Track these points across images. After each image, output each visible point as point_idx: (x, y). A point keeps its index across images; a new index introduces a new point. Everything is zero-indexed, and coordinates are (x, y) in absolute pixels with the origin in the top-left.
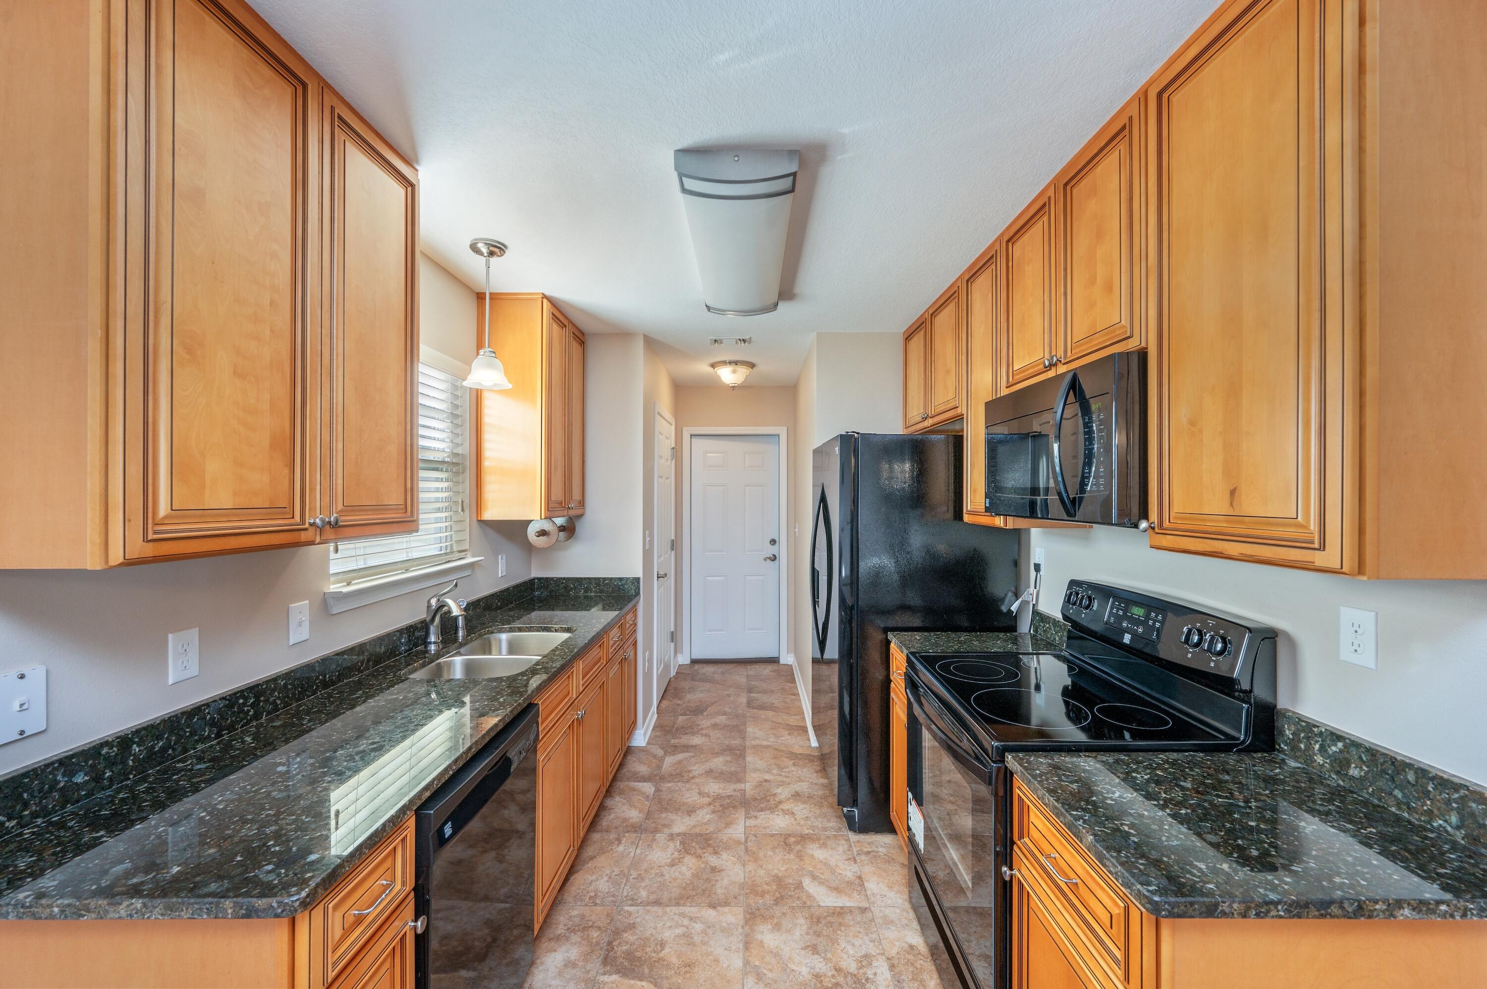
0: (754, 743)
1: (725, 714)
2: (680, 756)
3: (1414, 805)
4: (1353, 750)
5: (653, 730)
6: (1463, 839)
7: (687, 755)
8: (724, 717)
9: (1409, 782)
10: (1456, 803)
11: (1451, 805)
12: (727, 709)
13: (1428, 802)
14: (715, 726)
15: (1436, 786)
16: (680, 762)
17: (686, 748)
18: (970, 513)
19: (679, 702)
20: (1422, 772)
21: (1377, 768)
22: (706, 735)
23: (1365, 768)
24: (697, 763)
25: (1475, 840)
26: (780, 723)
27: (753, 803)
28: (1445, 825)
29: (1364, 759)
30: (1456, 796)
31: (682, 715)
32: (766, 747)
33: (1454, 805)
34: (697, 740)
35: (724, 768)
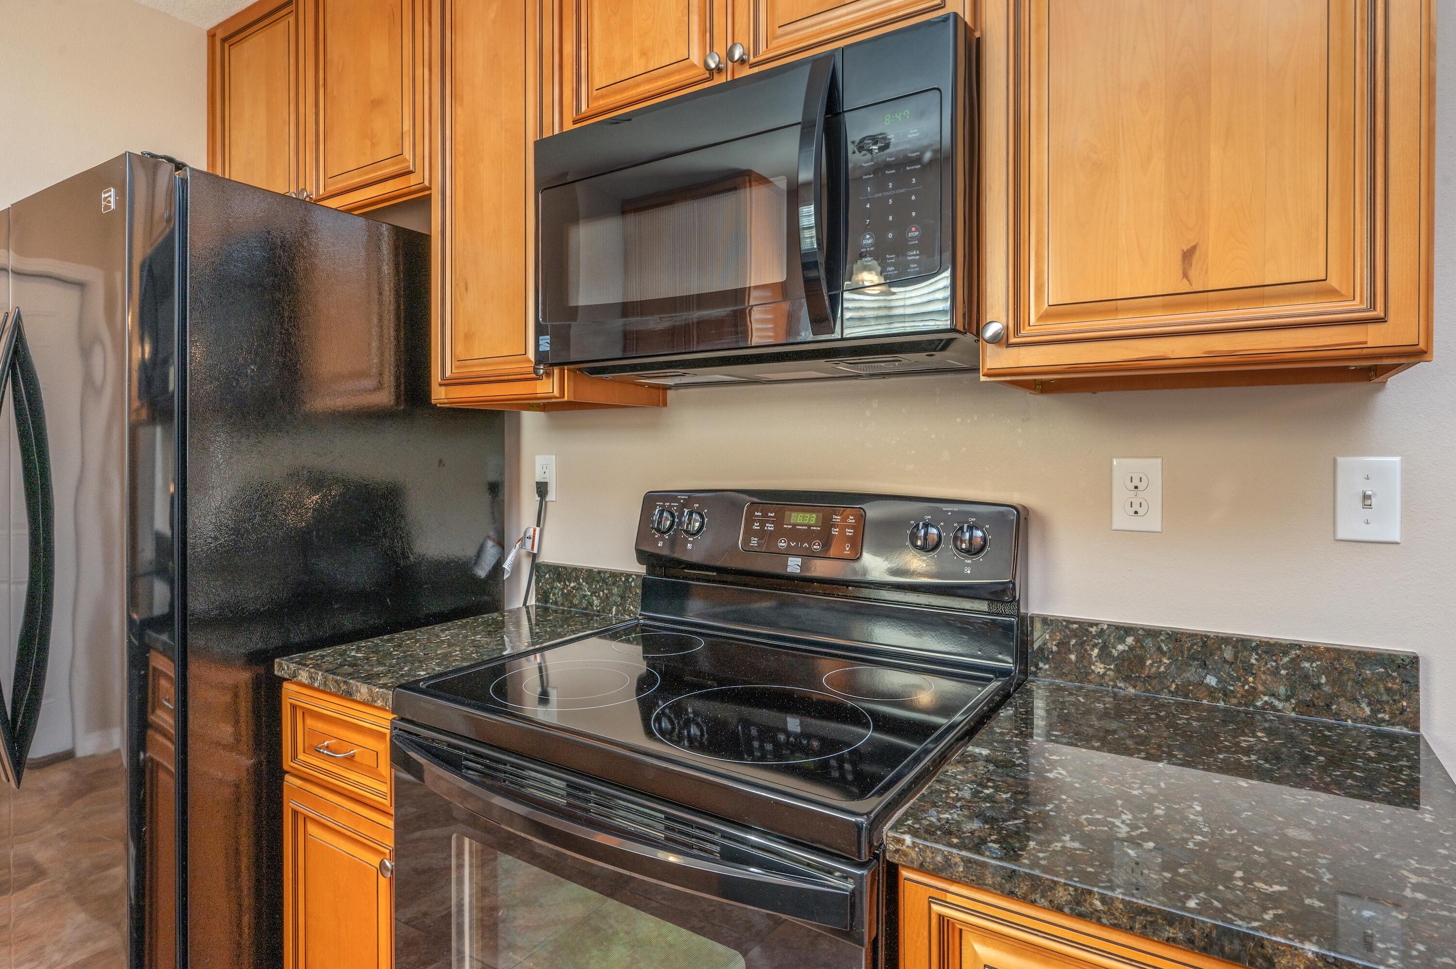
3: (1232, 688)
4: (1149, 642)
6: (1294, 710)
9: (1225, 661)
10: (1284, 669)
11: (1279, 673)
13: (1251, 679)
15: (1260, 656)
18: (447, 383)
20: (1242, 644)
21: (1183, 657)
23: (1166, 661)
25: (1309, 706)
28: (1273, 700)
29: (1165, 649)
30: (1286, 660)
33: (1283, 672)
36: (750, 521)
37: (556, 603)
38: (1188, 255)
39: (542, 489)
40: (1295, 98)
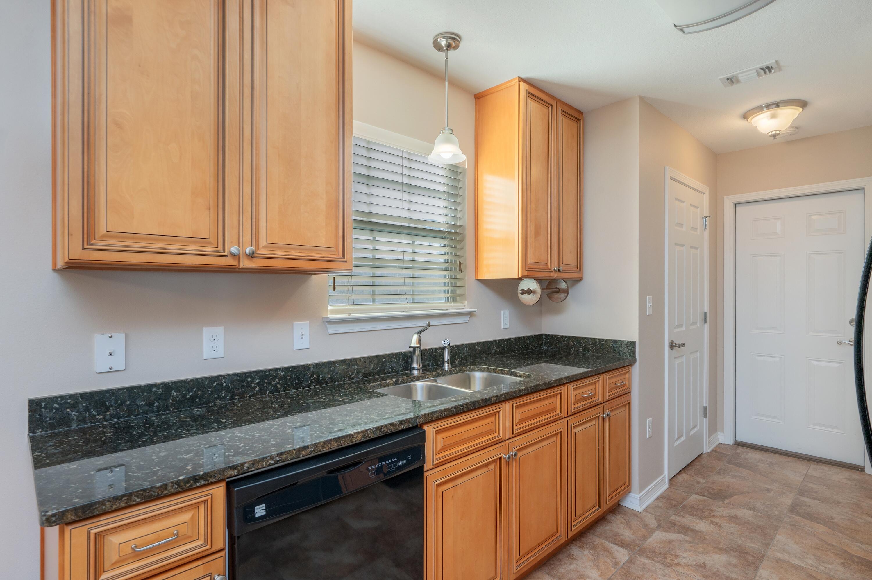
0: (780, 556)
1: (753, 509)
2: (674, 536)
5: (657, 499)
7: (682, 537)
8: (751, 512)
12: (759, 505)
14: (733, 518)
16: (670, 542)
17: (685, 530)
19: (701, 480)
22: (716, 524)
24: (689, 550)
26: (833, 546)
31: (697, 494)
32: (796, 567)
34: (702, 526)
35: (722, 569)
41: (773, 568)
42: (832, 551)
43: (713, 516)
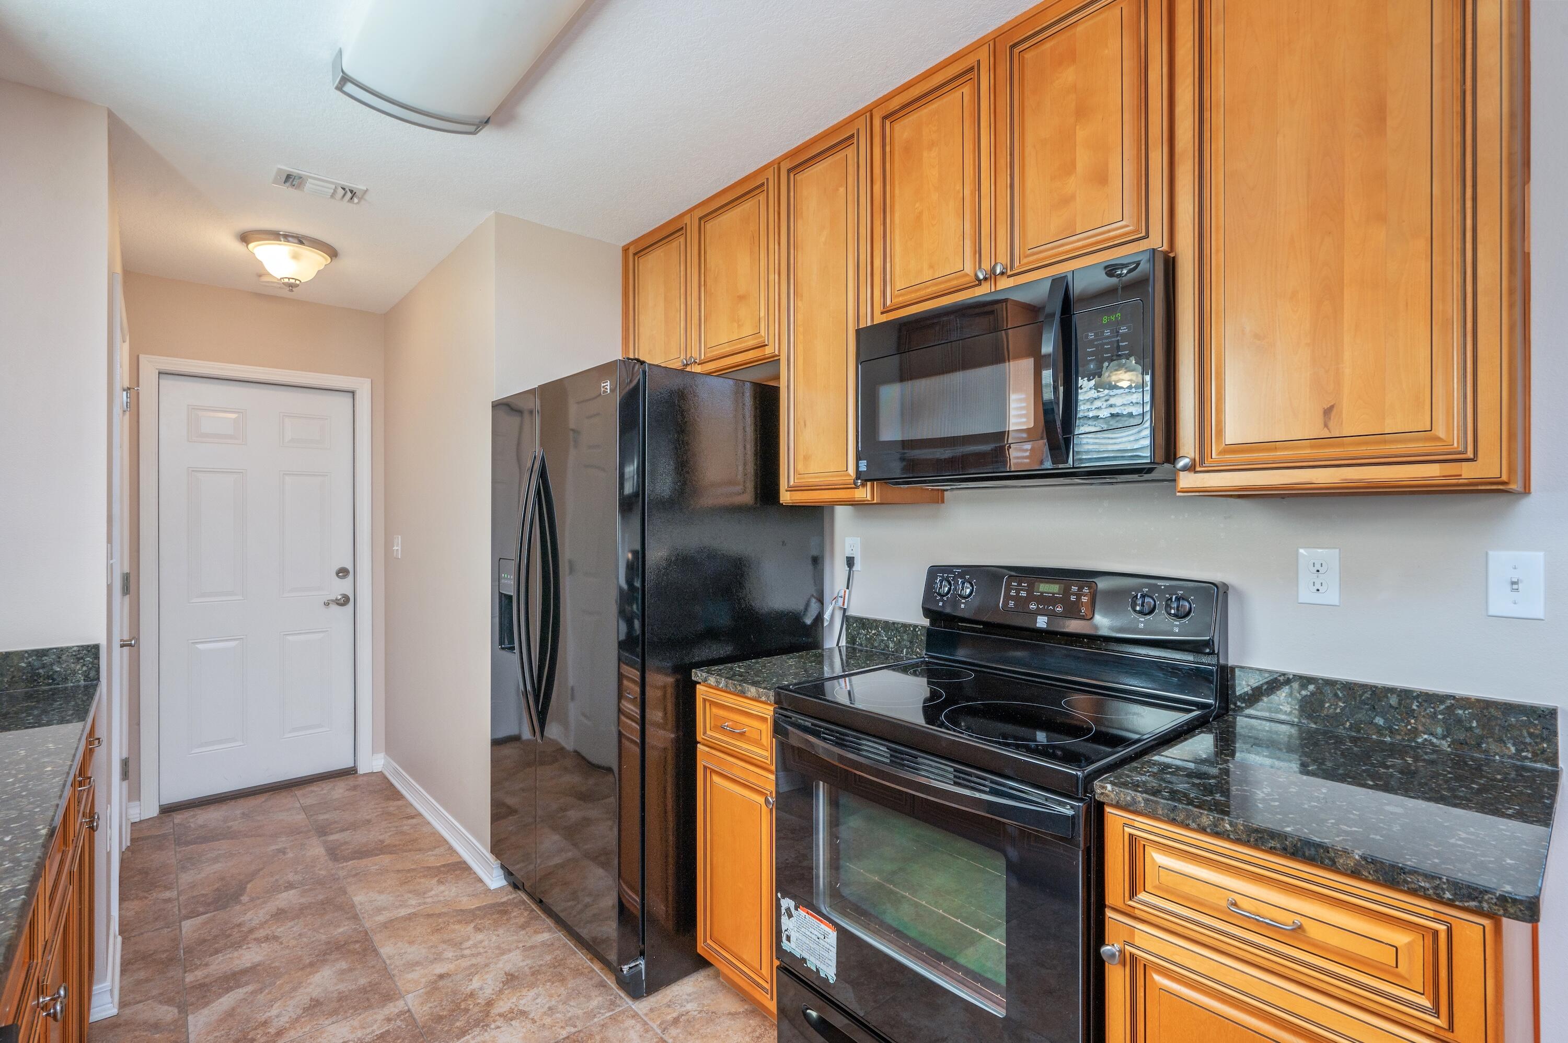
0: (381, 918)
1: (290, 886)
2: (226, 1002)
3: (1397, 727)
4: (1328, 690)
5: (123, 972)
6: (1449, 746)
7: (240, 993)
8: (292, 892)
9: (1391, 706)
10: (1441, 714)
11: (1436, 717)
12: (291, 877)
13: (1413, 721)
14: (280, 915)
15: (1420, 703)
16: (231, 1014)
17: (231, 980)
18: (791, 489)
19: (167, 894)
20: (1405, 695)
21: (1355, 701)
22: (267, 939)
23: (1341, 704)
24: (275, 1000)
25: (1462, 744)
26: (414, 870)
27: (439, 1027)
28: (1431, 738)
29: (1341, 695)
30: (1442, 707)
31: (187, 917)
32: (410, 918)
33: (1440, 717)
34: (249, 956)
35: (341, 987)
36: (1008, 589)
37: (861, 645)
38: (1328, 412)
39: (850, 562)
40: (1407, 303)
41: (390, 937)
42: (418, 875)
43: (251, 931)
